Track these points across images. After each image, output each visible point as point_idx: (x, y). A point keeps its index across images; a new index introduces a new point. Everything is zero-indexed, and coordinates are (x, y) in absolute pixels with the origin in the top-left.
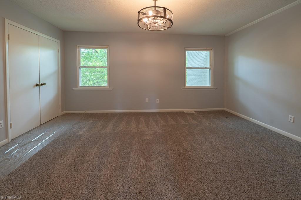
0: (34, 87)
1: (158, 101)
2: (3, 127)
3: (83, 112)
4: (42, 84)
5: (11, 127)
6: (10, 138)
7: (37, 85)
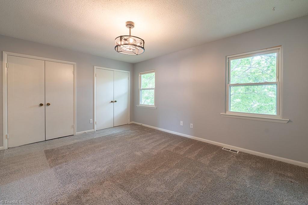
0: (110, 103)
1: (192, 126)
2: (92, 122)
3: (140, 124)
4: (115, 101)
5: (96, 124)
6: (95, 129)
7: (112, 102)
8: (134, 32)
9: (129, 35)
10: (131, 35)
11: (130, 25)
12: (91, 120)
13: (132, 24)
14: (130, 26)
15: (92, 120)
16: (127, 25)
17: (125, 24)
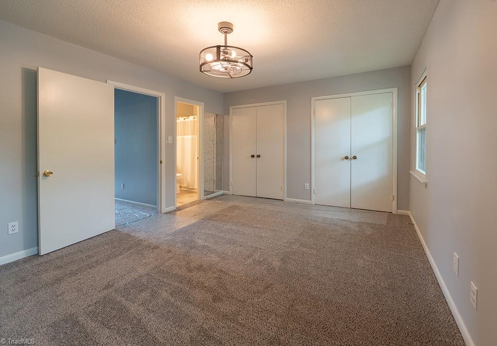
0: (343, 159)
2: (308, 189)
6: (314, 201)
7: (347, 158)
8: (232, 40)
9: (224, 45)
10: (228, 45)
11: (226, 28)
12: (306, 184)
13: (230, 27)
14: (227, 31)
15: (308, 184)
16: (221, 28)
17: (217, 27)
